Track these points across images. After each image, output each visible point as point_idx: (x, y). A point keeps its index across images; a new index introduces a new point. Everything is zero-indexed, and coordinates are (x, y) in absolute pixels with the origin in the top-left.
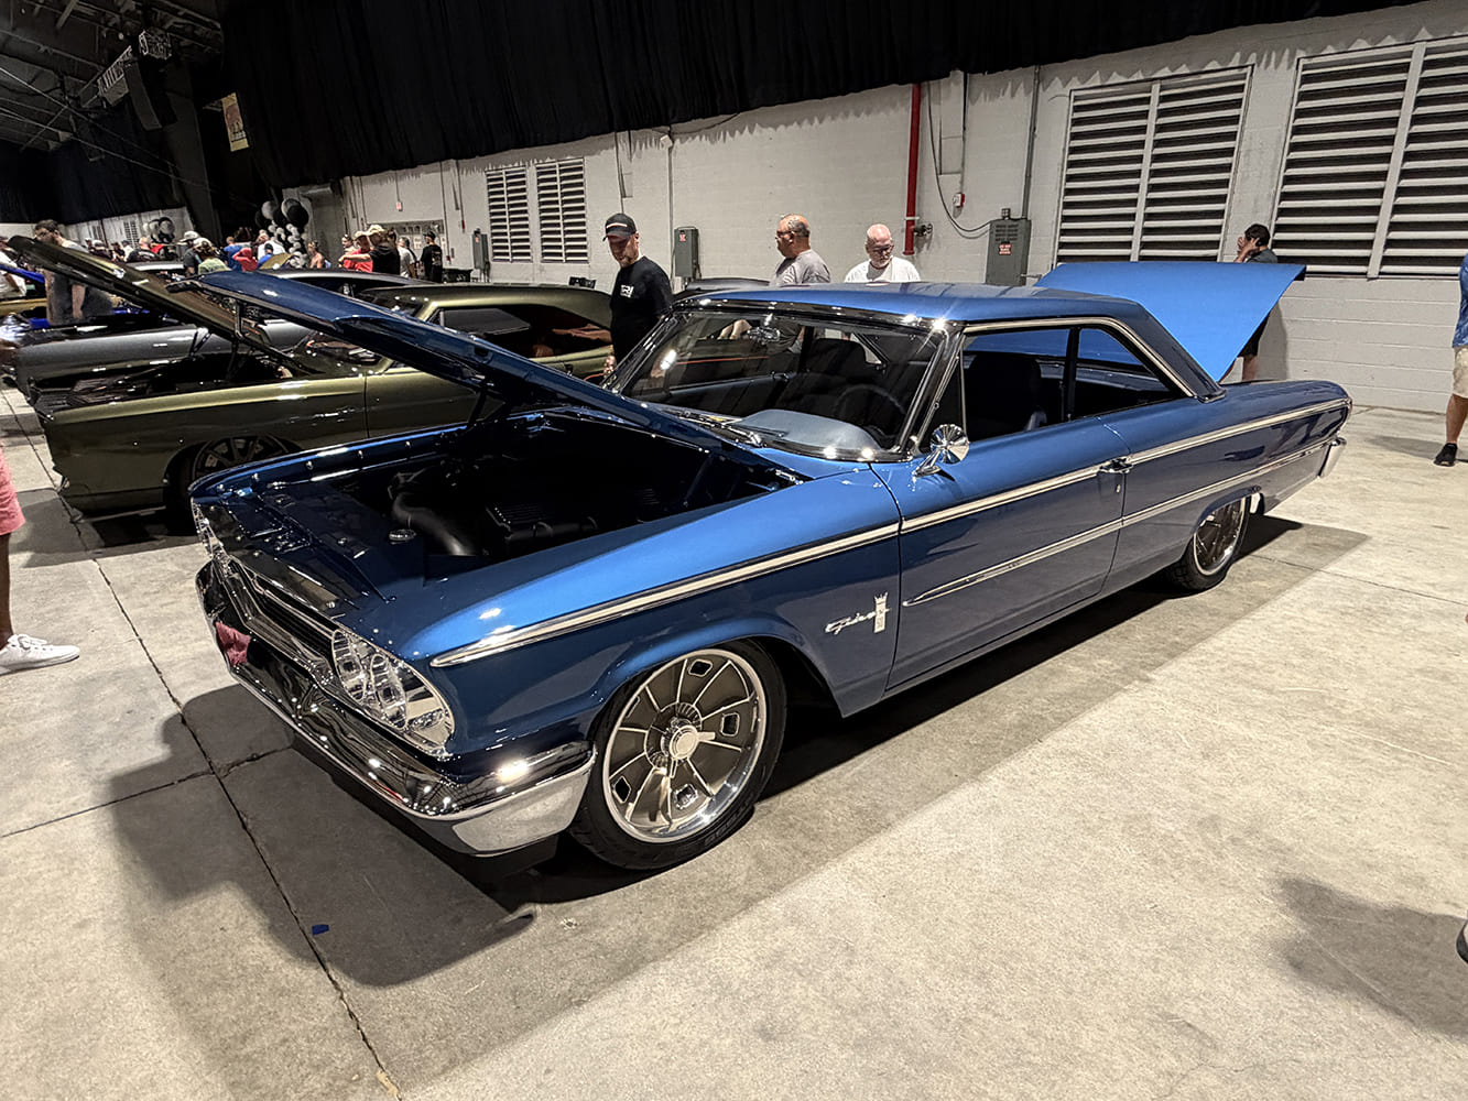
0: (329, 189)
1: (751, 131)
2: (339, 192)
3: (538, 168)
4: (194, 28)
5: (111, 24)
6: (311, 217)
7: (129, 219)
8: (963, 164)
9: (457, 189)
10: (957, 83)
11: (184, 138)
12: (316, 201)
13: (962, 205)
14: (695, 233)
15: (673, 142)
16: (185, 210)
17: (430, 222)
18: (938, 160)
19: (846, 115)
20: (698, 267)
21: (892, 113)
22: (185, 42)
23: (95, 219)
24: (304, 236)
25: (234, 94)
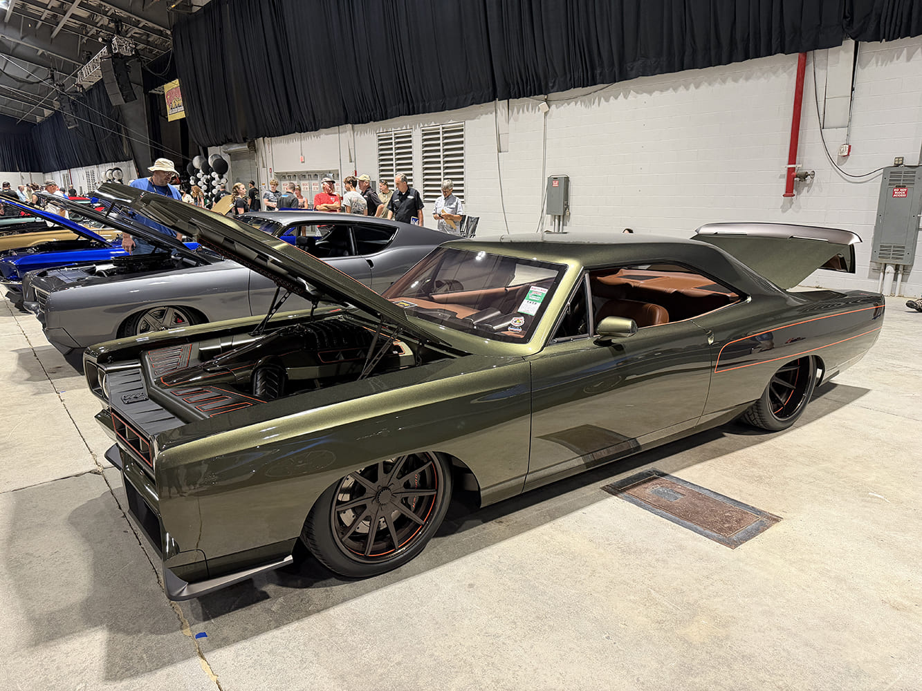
0: (247, 147)
1: (626, 97)
2: (253, 148)
3: (423, 131)
4: (148, 36)
5: (89, 35)
6: (229, 167)
7: (90, 169)
8: (850, 120)
9: (351, 147)
10: (847, 52)
11: (135, 113)
12: (235, 156)
13: (848, 155)
14: (567, 179)
15: (549, 108)
16: (132, 162)
17: (326, 171)
18: (821, 117)
19: (724, 81)
20: (568, 206)
21: (773, 77)
22: (141, 46)
23: (65, 169)
24: (223, 181)
25: (177, 80)
